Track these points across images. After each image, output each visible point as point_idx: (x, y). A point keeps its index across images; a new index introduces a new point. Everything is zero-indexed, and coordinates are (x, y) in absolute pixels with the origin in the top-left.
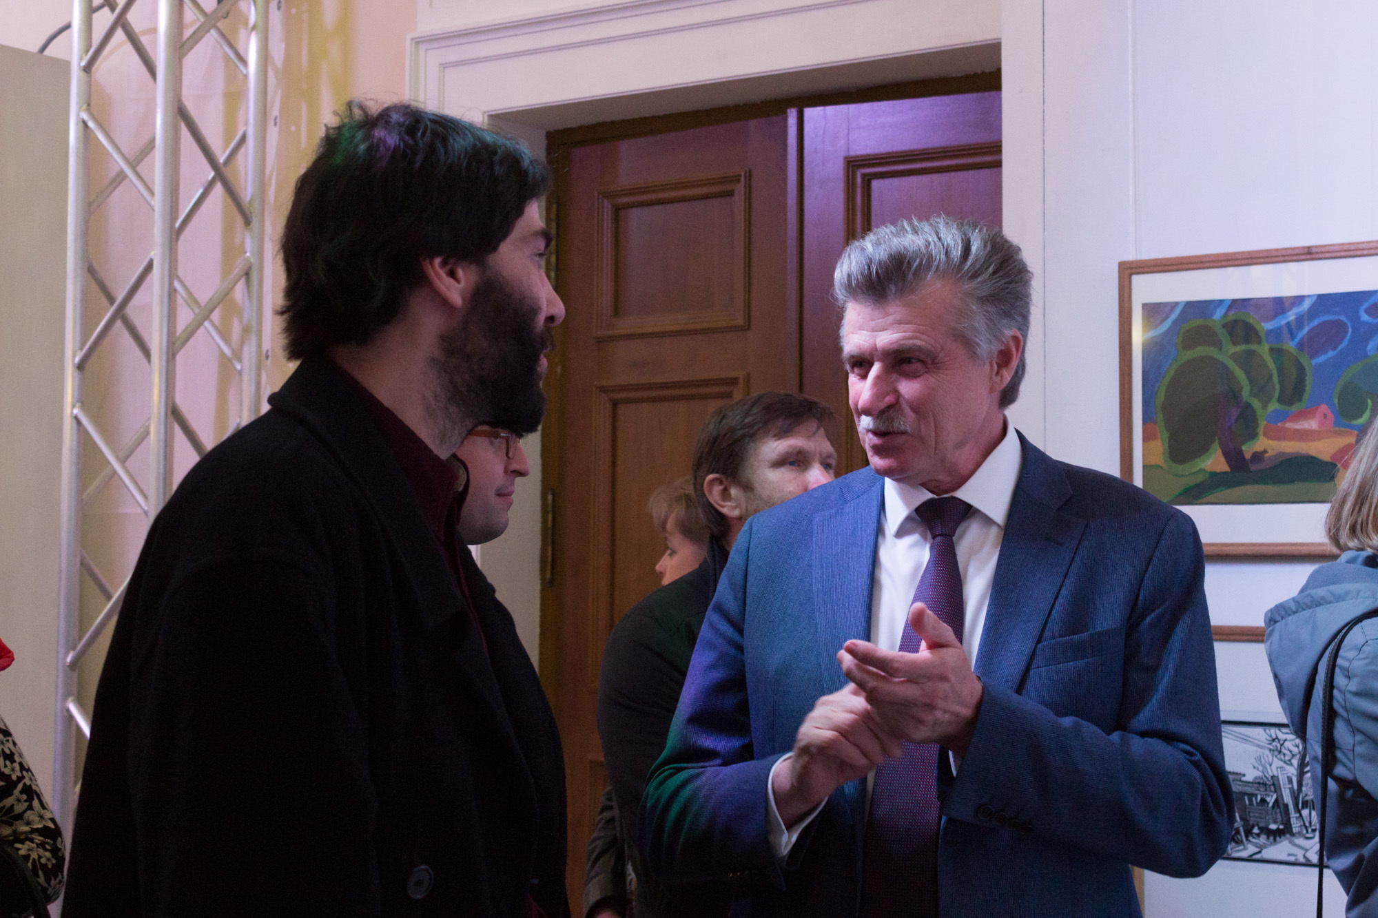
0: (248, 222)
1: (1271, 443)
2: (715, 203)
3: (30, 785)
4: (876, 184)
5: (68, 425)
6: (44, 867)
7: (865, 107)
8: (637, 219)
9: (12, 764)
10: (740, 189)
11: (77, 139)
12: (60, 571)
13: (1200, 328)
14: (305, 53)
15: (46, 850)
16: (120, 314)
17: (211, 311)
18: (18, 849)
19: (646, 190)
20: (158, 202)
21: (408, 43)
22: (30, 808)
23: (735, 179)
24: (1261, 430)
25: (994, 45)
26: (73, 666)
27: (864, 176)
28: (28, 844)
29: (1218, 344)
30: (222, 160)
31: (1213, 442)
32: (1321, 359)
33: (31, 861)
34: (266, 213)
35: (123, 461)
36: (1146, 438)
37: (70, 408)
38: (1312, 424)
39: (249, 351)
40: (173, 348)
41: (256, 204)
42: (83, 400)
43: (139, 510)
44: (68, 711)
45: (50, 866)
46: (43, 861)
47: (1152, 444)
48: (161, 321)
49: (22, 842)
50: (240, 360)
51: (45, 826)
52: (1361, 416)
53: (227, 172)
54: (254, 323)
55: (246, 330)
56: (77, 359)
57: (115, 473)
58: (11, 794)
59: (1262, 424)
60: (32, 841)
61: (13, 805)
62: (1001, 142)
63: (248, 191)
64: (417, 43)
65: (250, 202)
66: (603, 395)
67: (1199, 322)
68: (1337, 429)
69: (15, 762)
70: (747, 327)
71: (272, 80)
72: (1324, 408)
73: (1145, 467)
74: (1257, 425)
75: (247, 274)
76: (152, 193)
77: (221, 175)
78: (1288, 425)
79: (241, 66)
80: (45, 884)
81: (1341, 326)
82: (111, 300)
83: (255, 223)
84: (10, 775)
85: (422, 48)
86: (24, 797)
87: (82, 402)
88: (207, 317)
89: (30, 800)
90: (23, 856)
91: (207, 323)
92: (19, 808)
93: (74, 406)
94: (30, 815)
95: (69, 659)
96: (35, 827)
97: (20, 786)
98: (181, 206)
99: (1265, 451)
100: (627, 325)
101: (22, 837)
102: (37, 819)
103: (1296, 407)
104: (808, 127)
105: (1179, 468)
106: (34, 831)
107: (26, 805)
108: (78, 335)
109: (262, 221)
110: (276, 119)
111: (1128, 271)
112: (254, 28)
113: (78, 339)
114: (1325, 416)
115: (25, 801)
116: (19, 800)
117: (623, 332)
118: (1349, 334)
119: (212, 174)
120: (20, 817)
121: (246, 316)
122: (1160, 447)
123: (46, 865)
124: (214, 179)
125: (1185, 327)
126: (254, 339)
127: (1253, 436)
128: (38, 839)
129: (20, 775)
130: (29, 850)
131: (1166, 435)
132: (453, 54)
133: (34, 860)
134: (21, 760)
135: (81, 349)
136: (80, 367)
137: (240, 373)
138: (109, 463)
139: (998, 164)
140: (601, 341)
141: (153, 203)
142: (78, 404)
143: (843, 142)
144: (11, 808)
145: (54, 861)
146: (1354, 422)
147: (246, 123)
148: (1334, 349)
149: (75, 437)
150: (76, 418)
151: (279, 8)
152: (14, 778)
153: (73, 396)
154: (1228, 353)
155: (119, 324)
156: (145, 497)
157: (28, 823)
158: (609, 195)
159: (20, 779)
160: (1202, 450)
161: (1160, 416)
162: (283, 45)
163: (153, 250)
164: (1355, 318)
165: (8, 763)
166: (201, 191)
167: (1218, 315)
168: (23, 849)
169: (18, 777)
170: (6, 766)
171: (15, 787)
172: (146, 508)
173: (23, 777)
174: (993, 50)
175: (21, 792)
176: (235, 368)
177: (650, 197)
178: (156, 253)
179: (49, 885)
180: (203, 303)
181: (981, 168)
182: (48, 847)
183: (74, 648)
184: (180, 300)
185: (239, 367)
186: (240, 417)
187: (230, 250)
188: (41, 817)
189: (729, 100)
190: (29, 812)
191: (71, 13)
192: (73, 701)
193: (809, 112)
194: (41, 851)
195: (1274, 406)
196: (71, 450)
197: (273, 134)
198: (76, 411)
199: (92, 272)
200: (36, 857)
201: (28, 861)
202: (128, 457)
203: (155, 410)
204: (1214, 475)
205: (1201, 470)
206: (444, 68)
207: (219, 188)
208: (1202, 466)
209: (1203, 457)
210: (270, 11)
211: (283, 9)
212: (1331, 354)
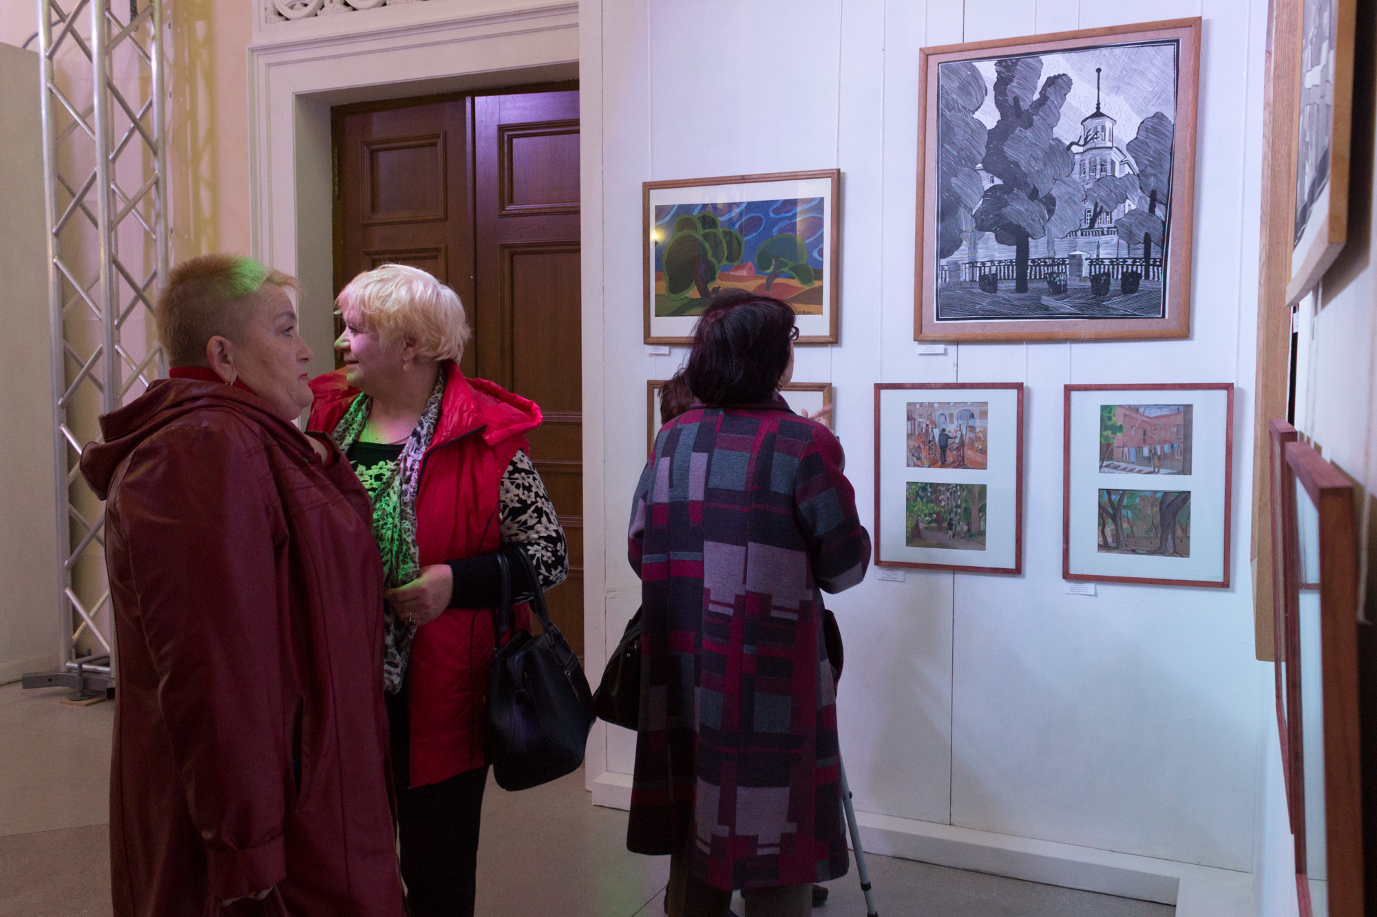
0: (155, 153)
1: (723, 283)
2: (427, 149)
3: (542, 507)
4: (515, 141)
5: (51, 267)
6: (545, 563)
7: (509, 97)
8: (383, 157)
9: (529, 492)
10: (440, 142)
11: (46, 100)
12: (52, 353)
13: (686, 220)
14: (186, 54)
15: (548, 551)
16: (79, 202)
17: (136, 203)
18: (529, 550)
19: (388, 141)
20: (97, 138)
21: (247, 50)
22: (539, 522)
23: (438, 136)
24: (717, 276)
25: (575, 63)
26: (62, 406)
27: (508, 136)
28: (536, 547)
29: (695, 228)
30: (138, 117)
31: (692, 282)
32: (749, 238)
33: (536, 558)
34: (167, 147)
35: (87, 291)
36: (657, 280)
37: (52, 260)
38: (744, 273)
39: (160, 228)
40: (112, 227)
41: (160, 143)
42: (60, 254)
43: (98, 319)
44: (62, 431)
45: (550, 562)
46: (545, 559)
47: (660, 283)
48: (103, 210)
49: (532, 545)
50: (155, 233)
51: (549, 535)
52: (769, 269)
53: (142, 124)
54: (162, 212)
55: (158, 216)
56: (54, 230)
57: (82, 298)
58: (526, 513)
59: (718, 272)
60: (539, 544)
61: (526, 520)
62: (579, 119)
63: (155, 134)
64: (252, 51)
65: (157, 142)
66: (367, 256)
67: (685, 216)
68: (757, 275)
69: (532, 491)
70: (446, 219)
71: (167, 70)
72: (750, 264)
73: (656, 295)
74: (715, 273)
75: (156, 183)
76: (93, 133)
77: (138, 126)
78: (732, 273)
79: (147, 61)
80: (547, 574)
81: (760, 219)
82: (73, 195)
83: (160, 153)
84: (526, 501)
85: (255, 54)
86: (536, 515)
87: (59, 255)
88: (133, 206)
89: (540, 516)
90: (531, 555)
91: (133, 210)
92: (531, 522)
93: (54, 258)
94: (538, 527)
95: (60, 402)
96: (542, 535)
97: (533, 508)
98: (116, 143)
99: (719, 287)
100: (381, 217)
101: (533, 542)
102: (544, 530)
103: (736, 263)
104: (477, 108)
105: (674, 296)
106: (540, 538)
107: (536, 520)
108: (54, 215)
109: (164, 152)
110: (170, 93)
111: (648, 187)
112: (154, 38)
113: (54, 218)
114: (751, 268)
115: (536, 518)
116: (531, 517)
117: (377, 221)
118: (764, 224)
119: (132, 125)
120: (532, 528)
121: (157, 208)
122: (664, 284)
123: (547, 561)
124: (134, 127)
125: (678, 219)
126: (162, 221)
127: (713, 279)
128: (543, 543)
129: (534, 500)
130: (536, 551)
131: (668, 278)
132: (274, 58)
133: (538, 557)
134: (537, 490)
135: (56, 224)
136: (56, 235)
137: (155, 240)
138: (77, 291)
139: (578, 132)
140: (366, 226)
141: (94, 139)
142: (56, 257)
143: (497, 117)
144: (525, 522)
145: (553, 559)
146: (765, 272)
147: (152, 96)
148: (756, 232)
149: (56, 275)
150: (55, 264)
151: (169, 27)
152: (529, 502)
153: (53, 251)
154: (699, 234)
155: (79, 209)
156: (100, 310)
157: (537, 532)
158: (368, 144)
159: (533, 503)
160: (687, 286)
161: (665, 267)
162: (173, 50)
163: (96, 166)
164: (767, 215)
165: (526, 492)
166: (127, 134)
167: (696, 212)
168: (532, 551)
169: (532, 501)
170: (523, 494)
171: (529, 508)
172: (100, 317)
173: (537, 502)
174: (574, 66)
175: (533, 512)
176: (153, 238)
177: (391, 145)
178: (98, 169)
179: (551, 574)
180: (130, 198)
181: (571, 133)
182: (550, 549)
183: (62, 396)
184: (118, 198)
185: (154, 237)
186: (157, 266)
187: (147, 170)
188: (547, 529)
189: (435, 90)
190: (538, 525)
191: (38, 28)
192: (64, 426)
193: (478, 100)
194: (544, 552)
195: (724, 262)
196: (54, 283)
197: (169, 102)
198: (55, 260)
199: (60, 179)
200: (540, 556)
201: (533, 559)
202: (89, 288)
203: (103, 260)
204: (692, 300)
205: (686, 297)
206: (269, 67)
207: (137, 134)
208: (686, 295)
209: (687, 290)
210: (164, 30)
211: (171, 28)
212: (754, 234)
